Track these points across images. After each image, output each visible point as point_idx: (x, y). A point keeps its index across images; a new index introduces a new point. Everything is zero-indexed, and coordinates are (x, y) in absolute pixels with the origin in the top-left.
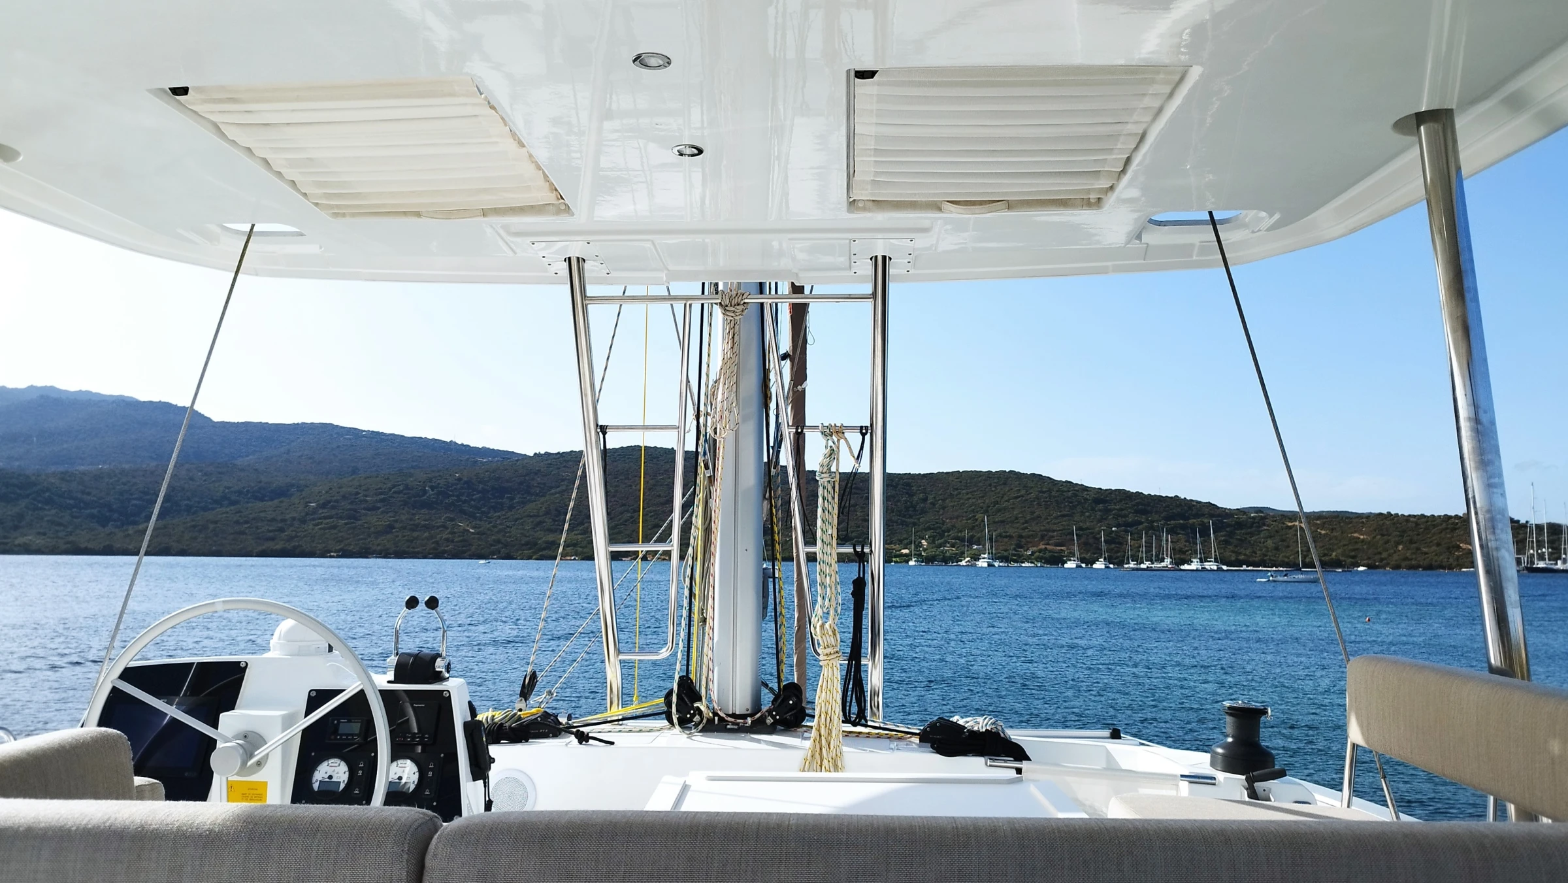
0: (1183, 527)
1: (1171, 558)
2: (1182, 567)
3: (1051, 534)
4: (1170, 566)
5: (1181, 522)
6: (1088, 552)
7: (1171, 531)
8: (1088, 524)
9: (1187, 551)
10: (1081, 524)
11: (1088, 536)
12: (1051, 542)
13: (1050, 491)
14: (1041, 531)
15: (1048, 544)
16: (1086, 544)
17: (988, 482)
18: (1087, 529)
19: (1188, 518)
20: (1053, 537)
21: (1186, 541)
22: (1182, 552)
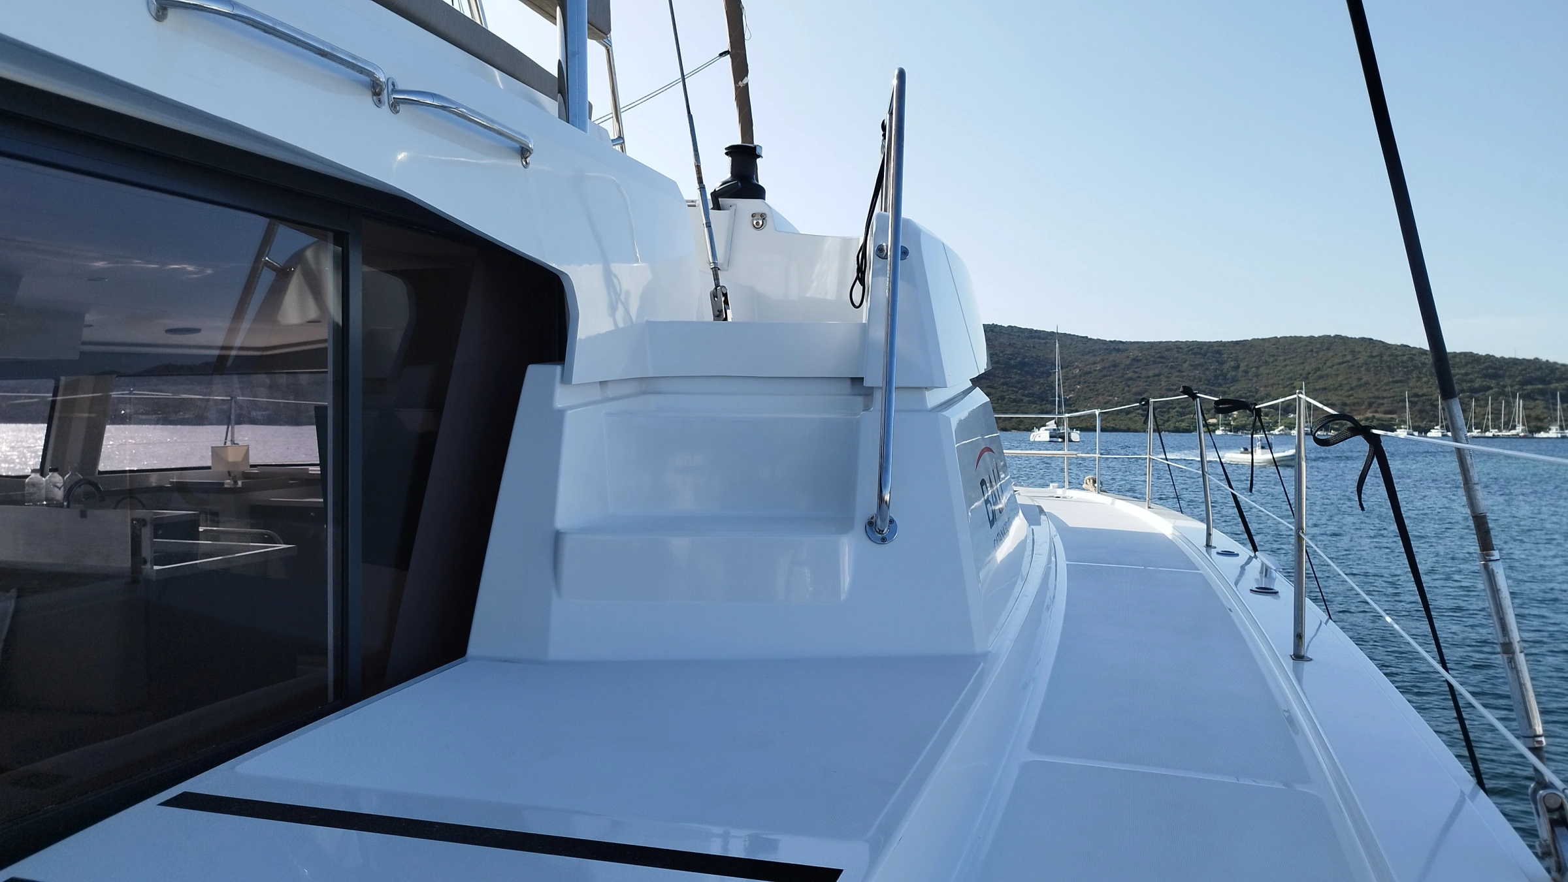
0: (1542, 393)
1: (1523, 425)
2: (1537, 435)
3: (1380, 401)
4: (1522, 434)
5: (1541, 386)
6: (1423, 419)
7: (1526, 397)
8: (1425, 390)
9: (1545, 418)
10: (1417, 390)
11: (1424, 403)
12: (1379, 410)
13: (1381, 355)
14: (1369, 398)
15: (1376, 412)
16: (1421, 411)
17: (1310, 348)
18: (1424, 395)
19: (1550, 383)
20: (1383, 404)
21: (1545, 408)
22: (1538, 419)
